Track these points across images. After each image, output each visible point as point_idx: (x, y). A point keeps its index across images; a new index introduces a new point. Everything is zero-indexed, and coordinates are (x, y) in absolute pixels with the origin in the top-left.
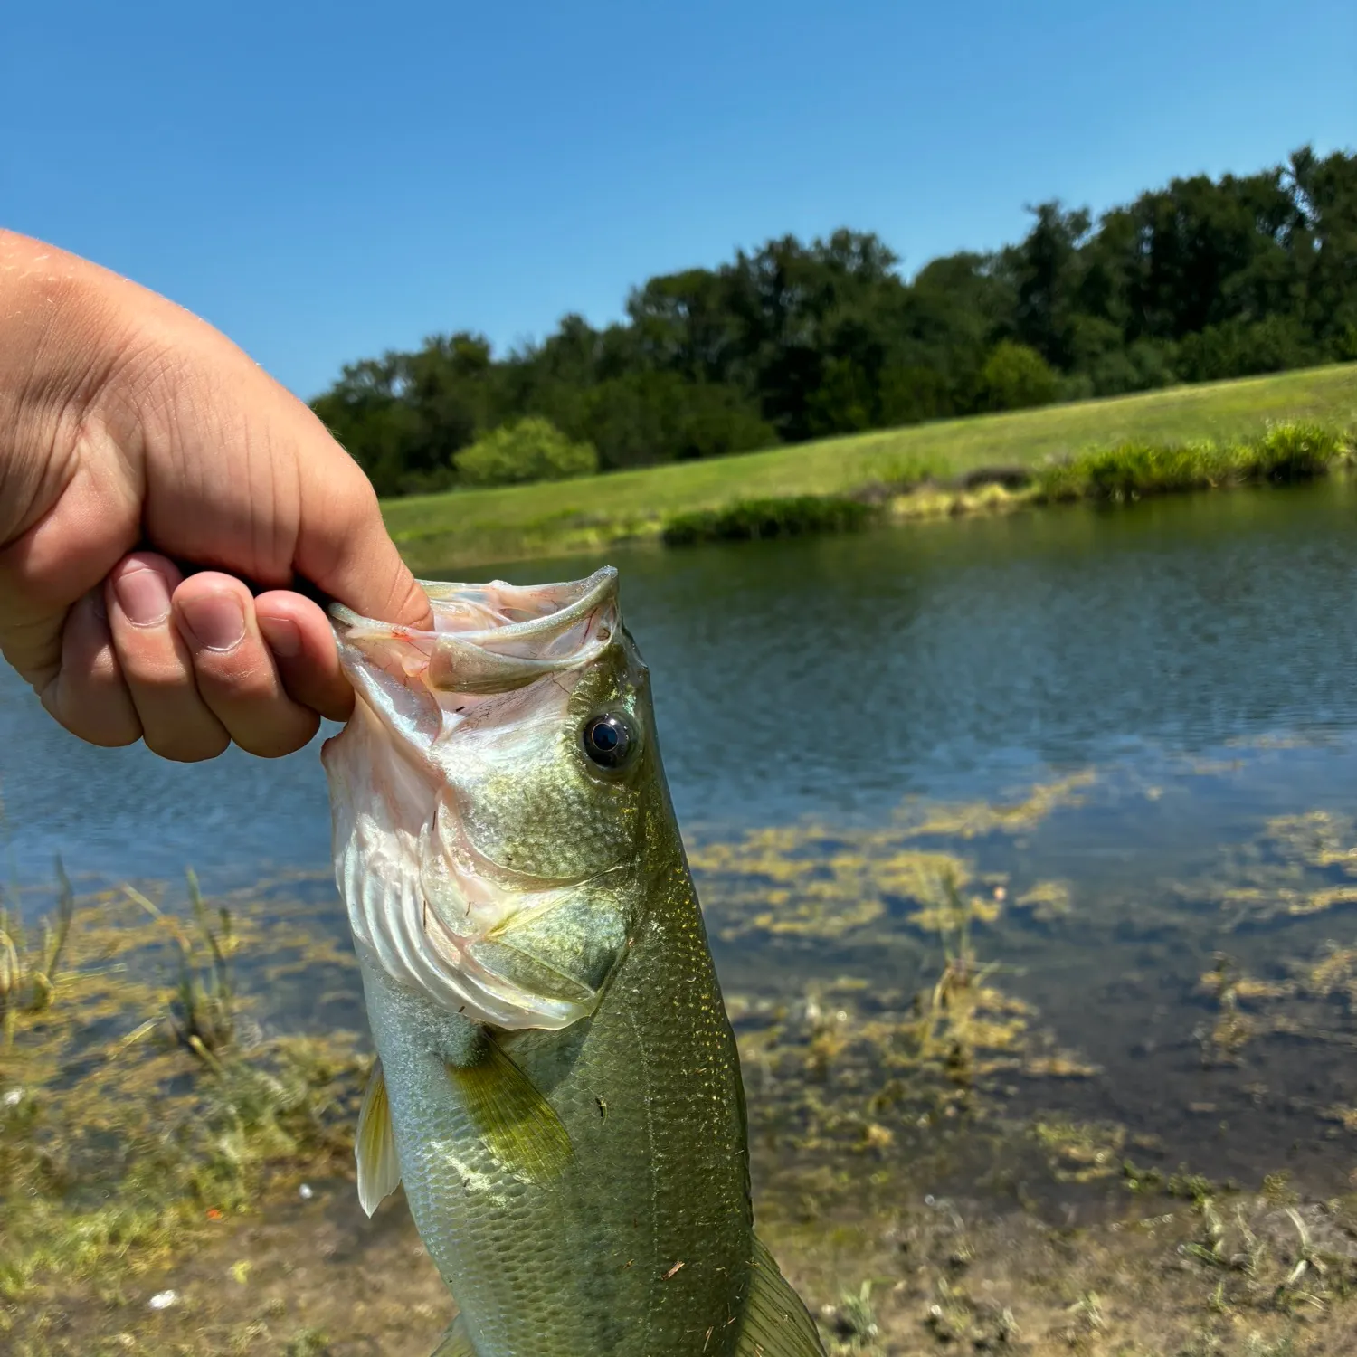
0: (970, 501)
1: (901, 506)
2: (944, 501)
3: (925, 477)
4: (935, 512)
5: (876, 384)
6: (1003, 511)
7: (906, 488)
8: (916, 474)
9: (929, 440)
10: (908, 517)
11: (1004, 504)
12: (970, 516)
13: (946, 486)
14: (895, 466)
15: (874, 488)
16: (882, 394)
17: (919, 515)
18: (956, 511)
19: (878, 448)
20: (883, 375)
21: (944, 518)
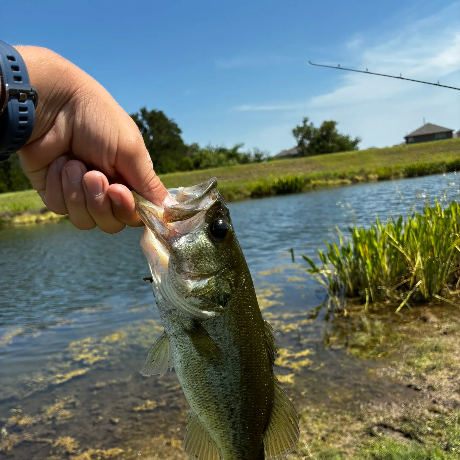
0: (43, 218)
1: (17, 220)
2: (34, 218)
3: (26, 209)
4: (30, 222)
5: (9, 176)
6: (55, 221)
7: (19, 213)
8: (22, 208)
9: (28, 196)
10: (20, 223)
11: (56, 219)
12: (43, 223)
13: (33, 213)
14: (14, 205)
15: (7, 213)
16: (11, 179)
17: (24, 223)
18: (38, 221)
19: (8, 199)
20: (12, 172)
21: (34, 224)
